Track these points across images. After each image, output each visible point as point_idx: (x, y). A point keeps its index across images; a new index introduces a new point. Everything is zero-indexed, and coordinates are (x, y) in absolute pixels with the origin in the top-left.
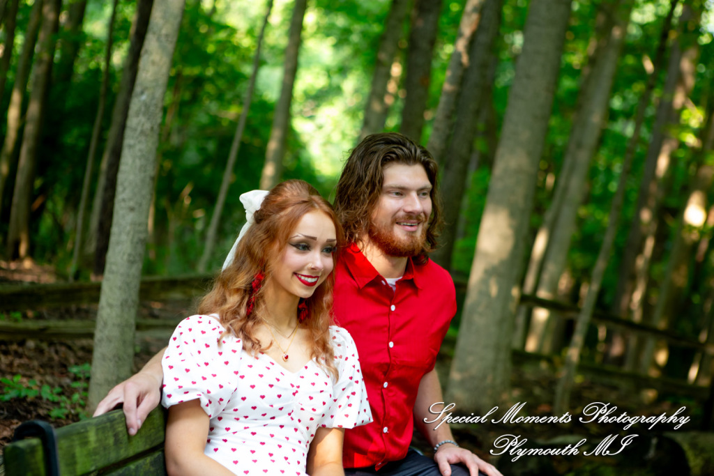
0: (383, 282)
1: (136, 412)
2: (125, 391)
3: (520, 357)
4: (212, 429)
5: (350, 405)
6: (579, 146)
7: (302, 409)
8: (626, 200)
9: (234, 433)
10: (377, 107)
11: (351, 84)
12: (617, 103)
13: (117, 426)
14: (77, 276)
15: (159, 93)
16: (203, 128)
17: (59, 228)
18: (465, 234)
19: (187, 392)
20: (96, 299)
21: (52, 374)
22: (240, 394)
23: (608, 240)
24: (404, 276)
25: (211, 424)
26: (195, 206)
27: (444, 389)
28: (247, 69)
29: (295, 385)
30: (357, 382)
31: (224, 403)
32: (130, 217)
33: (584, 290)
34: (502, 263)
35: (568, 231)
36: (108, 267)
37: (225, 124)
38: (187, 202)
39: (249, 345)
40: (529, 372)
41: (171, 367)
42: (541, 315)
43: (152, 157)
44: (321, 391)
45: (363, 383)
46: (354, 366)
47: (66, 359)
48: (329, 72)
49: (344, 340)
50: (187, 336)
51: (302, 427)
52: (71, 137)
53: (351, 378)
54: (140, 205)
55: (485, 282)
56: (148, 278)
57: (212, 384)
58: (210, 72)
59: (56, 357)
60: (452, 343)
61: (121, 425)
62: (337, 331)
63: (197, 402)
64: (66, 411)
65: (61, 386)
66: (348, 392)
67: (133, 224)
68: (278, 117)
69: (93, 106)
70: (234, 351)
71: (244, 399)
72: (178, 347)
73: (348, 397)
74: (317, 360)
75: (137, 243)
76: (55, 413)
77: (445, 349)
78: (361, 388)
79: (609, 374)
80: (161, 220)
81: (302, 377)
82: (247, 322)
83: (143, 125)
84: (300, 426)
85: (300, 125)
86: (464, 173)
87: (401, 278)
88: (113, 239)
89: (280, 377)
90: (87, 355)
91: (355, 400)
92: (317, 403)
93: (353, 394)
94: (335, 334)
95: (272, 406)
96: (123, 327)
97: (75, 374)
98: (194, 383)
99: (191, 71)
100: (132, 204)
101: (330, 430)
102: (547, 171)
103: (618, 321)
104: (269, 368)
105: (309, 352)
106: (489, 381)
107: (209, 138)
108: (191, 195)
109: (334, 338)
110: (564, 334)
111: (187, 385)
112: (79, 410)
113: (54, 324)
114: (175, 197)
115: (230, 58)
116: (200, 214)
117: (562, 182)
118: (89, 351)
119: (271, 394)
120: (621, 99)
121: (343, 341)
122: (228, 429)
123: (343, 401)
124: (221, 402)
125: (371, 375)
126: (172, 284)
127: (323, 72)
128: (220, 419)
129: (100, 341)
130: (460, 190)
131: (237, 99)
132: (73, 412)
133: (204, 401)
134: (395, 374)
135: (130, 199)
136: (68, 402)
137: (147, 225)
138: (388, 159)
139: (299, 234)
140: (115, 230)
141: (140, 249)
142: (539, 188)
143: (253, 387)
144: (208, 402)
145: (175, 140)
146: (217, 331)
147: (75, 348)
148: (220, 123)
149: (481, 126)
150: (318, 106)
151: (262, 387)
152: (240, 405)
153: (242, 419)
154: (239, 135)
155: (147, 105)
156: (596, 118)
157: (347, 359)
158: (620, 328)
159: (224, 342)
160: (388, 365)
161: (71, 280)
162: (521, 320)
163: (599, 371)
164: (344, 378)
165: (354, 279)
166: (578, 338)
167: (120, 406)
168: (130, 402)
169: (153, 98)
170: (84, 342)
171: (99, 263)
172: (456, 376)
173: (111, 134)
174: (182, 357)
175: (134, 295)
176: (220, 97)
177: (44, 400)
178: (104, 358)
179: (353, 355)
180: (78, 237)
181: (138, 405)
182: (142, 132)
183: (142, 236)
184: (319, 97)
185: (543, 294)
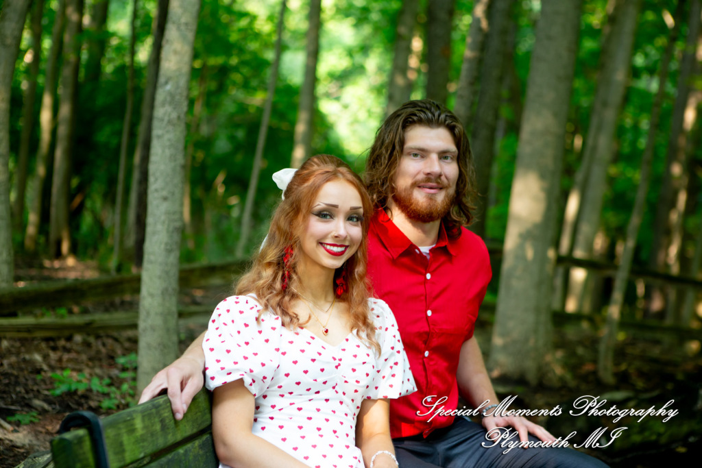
0: (417, 250)
1: (181, 396)
2: (168, 376)
3: (560, 318)
4: (257, 408)
5: (393, 376)
6: (605, 104)
7: (346, 382)
8: (655, 155)
9: (280, 410)
10: (400, 81)
11: (374, 62)
12: (639, 60)
13: (162, 412)
14: (119, 269)
15: (183, 82)
16: (231, 117)
17: (99, 224)
18: (497, 202)
19: (230, 373)
20: (137, 290)
21: (101, 367)
22: (283, 371)
23: (640, 196)
24: (437, 244)
25: (256, 403)
26: (228, 193)
27: (486, 354)
28: (270, 55)
29: (337, 358)
30: (399, 352)
31: (268, 381)
32: (164, 206)
33: (620, 248)
34: (536, 226)
35: (599, 191)
36: (146, 257)
37: (252, 110)
38: (221, 190)
39: (287, 319)
40: (571, 332)
41: (212, 350)
42: (579, 275)
43: (181, 146)
44: (364, 363)
45: (405, 352)
46: (394, 336)
47: (113, 351)
48: (350, 53)
49: (381, 310)
50: (226, 318)
51: (346, 399)
52: (104, 135)
53: (393, 348)
54: (173, 194)
55: (520, 248)
56: (187, 266)
57: (254, 363)
58: (234, 61)
59: (103, 350)
60: (492, 309)
61: (167, 411)
62: (375, 303)
63: (240, 382)
64: (116, 402)
65: (111, 378)
66: (391, 363)
67: (168, 213)
68: (303, 100)
69: (122, 102)
70: (274, 329)
71: (287, 375)
72: (217, 329)
73: (391, 367)
74: (357, 334)
75: (173, 232)
76: (106, 403)
77: (485, 316)
78: (403, 358)
79: (652, 328)
80: (197, 209)
81: (344, 350)
82: (284, 297)
83: (170, 115)
84: (344, 398)
85: (327, 107)
86: (491, 140)
87: (434, 246)
88: (149, 229)
89: (321, 351)
90: (132, 345)
91: (398, 370)
92: (360, 374)
93: (396, 364)
94: (373, 306)
95: (316, 380)
96: (165, 315)
97: (123, 365)
98: (236, 363)
99: (215, 61)
100: (165, 193)
101: (375, 401)
102: (574, 133)
103: (656, 275)
104: (309, 343)
105: (349, 325)
106: (531, 343)
107: (237, 126)
108: (225, 183)
109: (373, 309)
110: (603, 292)
111: (229, 366)
112: (129, 399)
113: (100, 317)
114: (209, 186)
115: (253, 46)
116: (234, 201)
117: (590, 142)
118: (134, 341)
119: (314, 369)
120: (643, 56)
121: (382, 313)
122: (273, 407)
123: (387, 372)
124: (264, 380)
125: (411, 345)
126: (211, 270)
127: (345, 53)
128: (265, 397)
129: (145, 330)
130: (489, 158)
131: (263, 86)
132: (123, 402)
133: (248, 380)
134: (435, 342)
135: (163, 189)
136: (118, 392)
137: (181, 213)
138: (408, 123)
139: (321, 202)
140: (150, 220)
141: (176, 237)
142: (568, 150)
143: (295, 362)
144: (251, 381)
145: (205, 130)
146: (255, 309)
147: (122, 340)
148: (247, 110)
149: (505, 93)
150: (342, 87)
151: (305, 363)
152: (284, 382)
153: (287, 395)
154: (266, 120)
155: (172, 95)
156: (620, 76)
157: (386, 329)
158: (658, 282)
159: (263, 320)
160: (428, 334)
161: (114, 273)
162: (559, 282)
163: (641, 327)
164: (386, 350)
165: (388, 250)
166: (618, 295)
167: (164, 392)
168: (174, 388)
169: (177, 87)
170: (130, 333)
171: (137, 255)
172: (498, 341)
173: (141, 129)
174: (222, 339)
175: (174, 284)
176: (246, 86)
177: (95, 392)
178: (149, 346)
179: (393, 326)
180: (117, 231)
181: (182, 390)
182: (170, 122)
183: (178, 224)
184: (342, 78)
185: (579, 253)
